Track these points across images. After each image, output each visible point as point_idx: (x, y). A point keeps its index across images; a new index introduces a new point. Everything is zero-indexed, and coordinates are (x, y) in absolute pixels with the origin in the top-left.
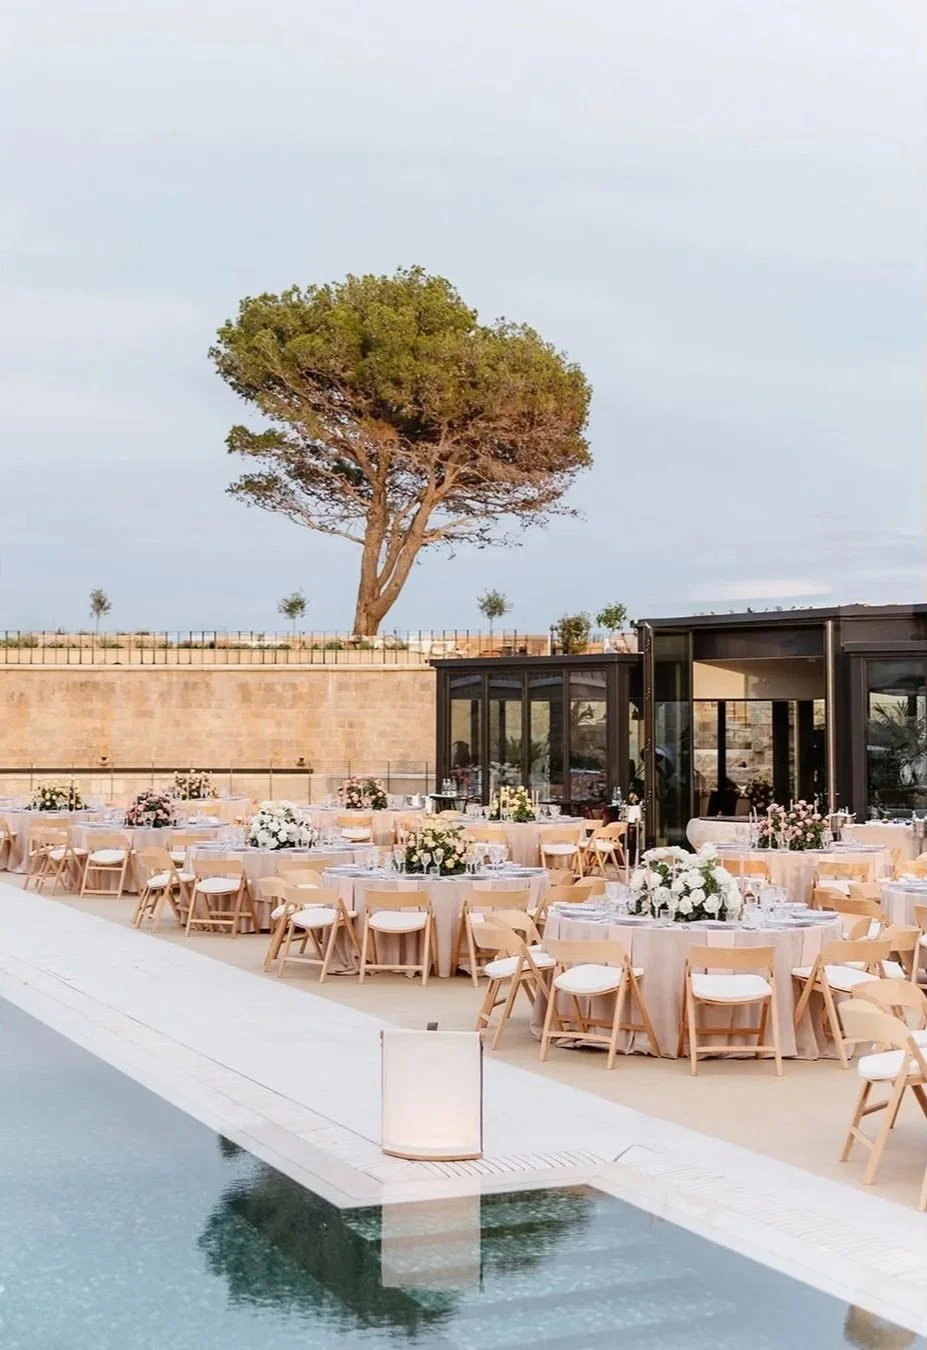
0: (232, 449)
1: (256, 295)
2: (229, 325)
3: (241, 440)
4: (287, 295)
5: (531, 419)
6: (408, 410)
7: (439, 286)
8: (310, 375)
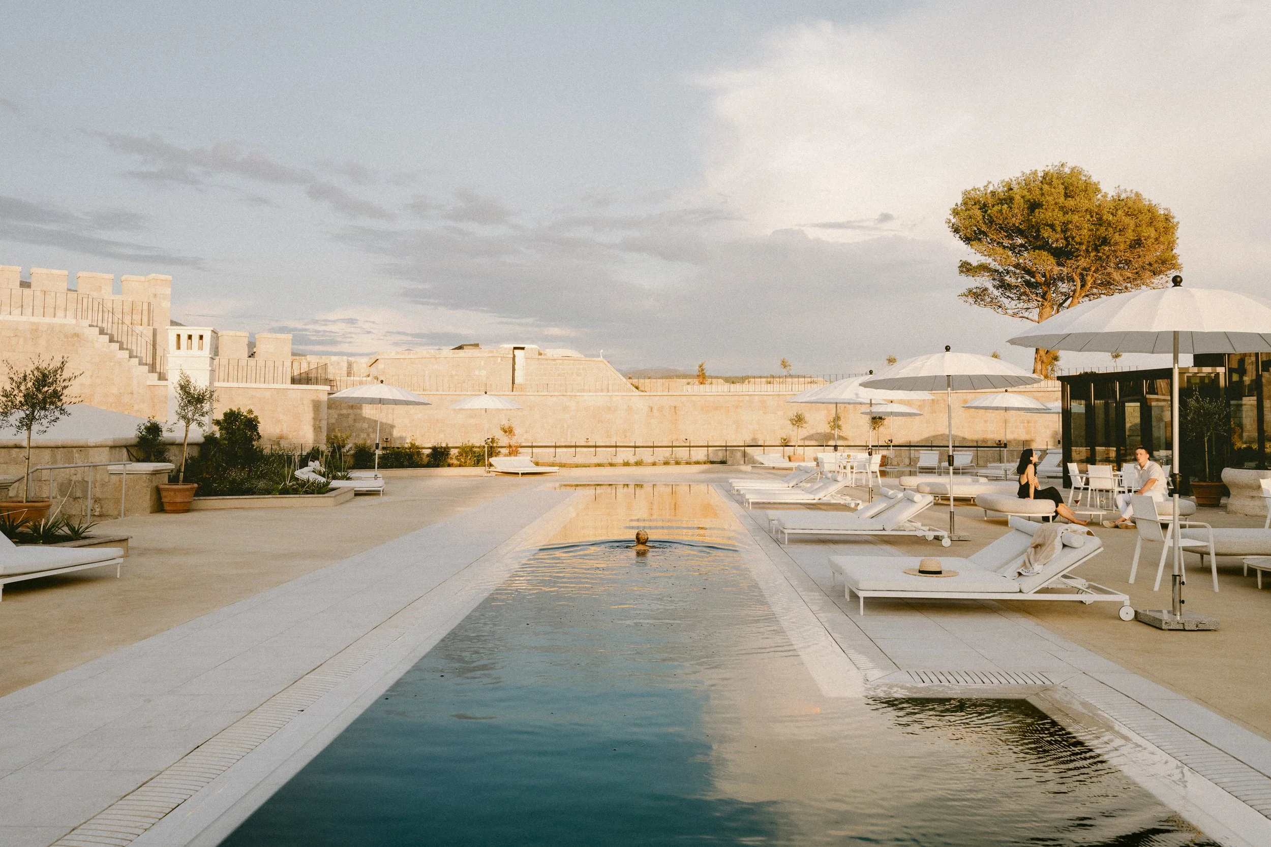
0: (962, 272)
1: (969, 188)
2: (957, 205)
3: (966, 268)
4: (986, 187)
5: (1137, 243)
6: (1061, 244)
7: (1076, 172)
8: (1001, 228)
